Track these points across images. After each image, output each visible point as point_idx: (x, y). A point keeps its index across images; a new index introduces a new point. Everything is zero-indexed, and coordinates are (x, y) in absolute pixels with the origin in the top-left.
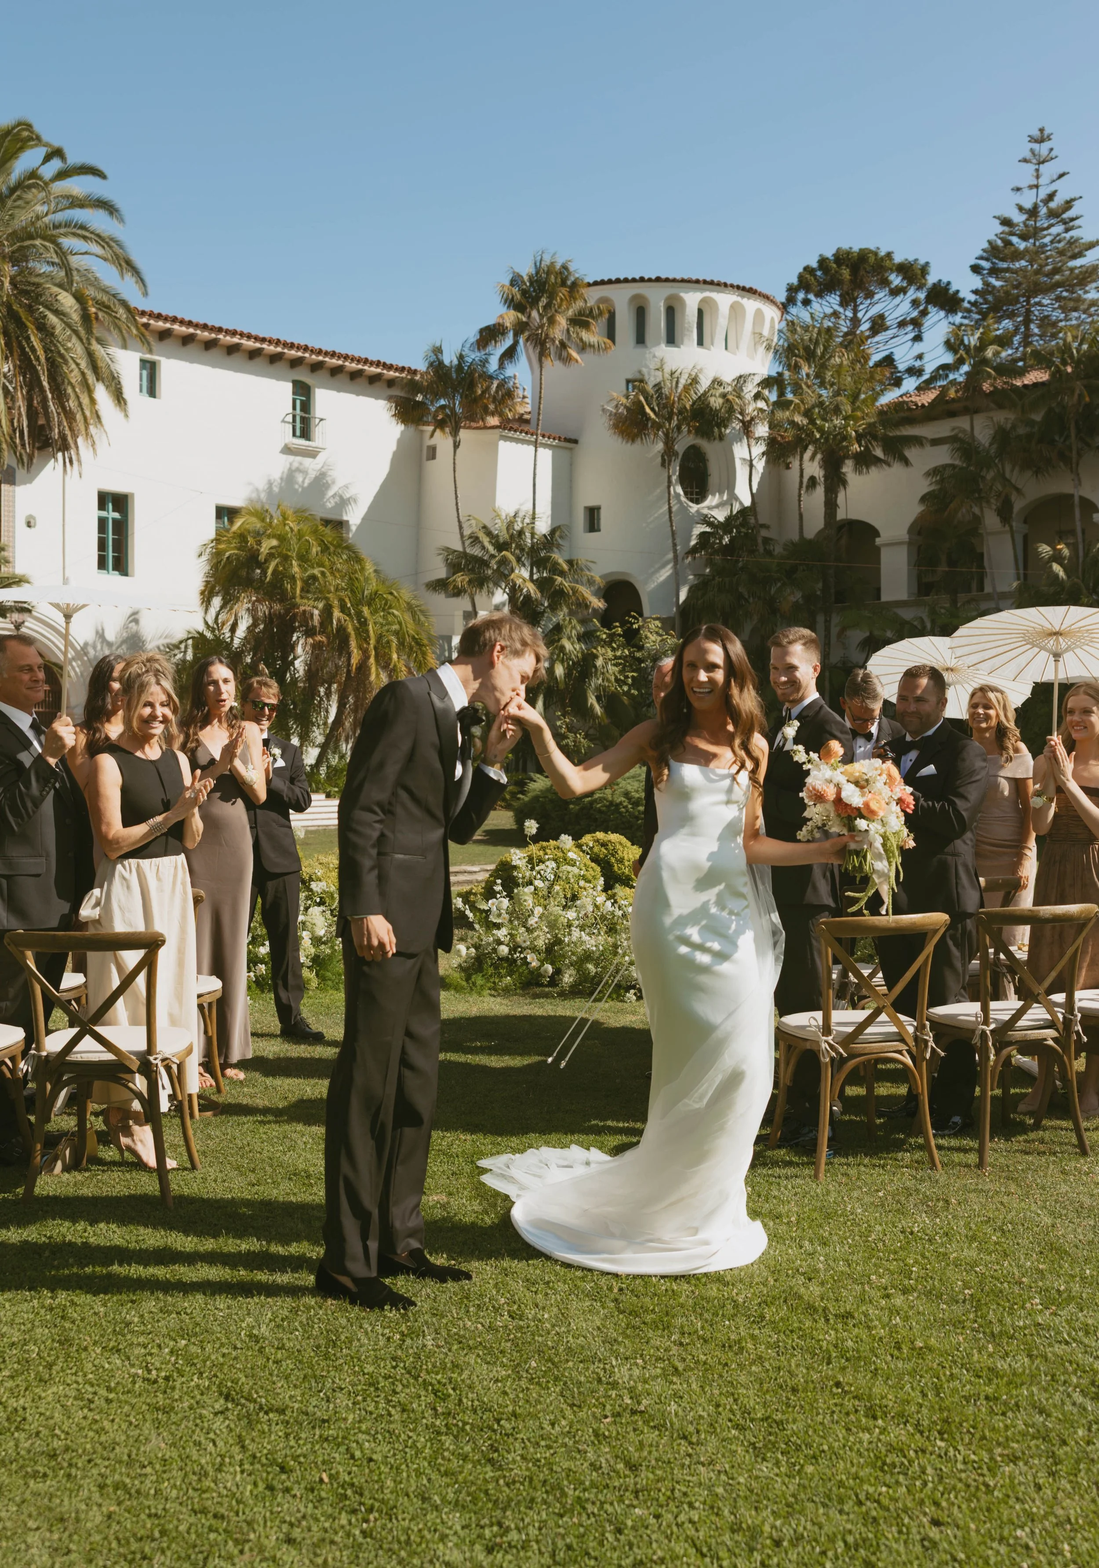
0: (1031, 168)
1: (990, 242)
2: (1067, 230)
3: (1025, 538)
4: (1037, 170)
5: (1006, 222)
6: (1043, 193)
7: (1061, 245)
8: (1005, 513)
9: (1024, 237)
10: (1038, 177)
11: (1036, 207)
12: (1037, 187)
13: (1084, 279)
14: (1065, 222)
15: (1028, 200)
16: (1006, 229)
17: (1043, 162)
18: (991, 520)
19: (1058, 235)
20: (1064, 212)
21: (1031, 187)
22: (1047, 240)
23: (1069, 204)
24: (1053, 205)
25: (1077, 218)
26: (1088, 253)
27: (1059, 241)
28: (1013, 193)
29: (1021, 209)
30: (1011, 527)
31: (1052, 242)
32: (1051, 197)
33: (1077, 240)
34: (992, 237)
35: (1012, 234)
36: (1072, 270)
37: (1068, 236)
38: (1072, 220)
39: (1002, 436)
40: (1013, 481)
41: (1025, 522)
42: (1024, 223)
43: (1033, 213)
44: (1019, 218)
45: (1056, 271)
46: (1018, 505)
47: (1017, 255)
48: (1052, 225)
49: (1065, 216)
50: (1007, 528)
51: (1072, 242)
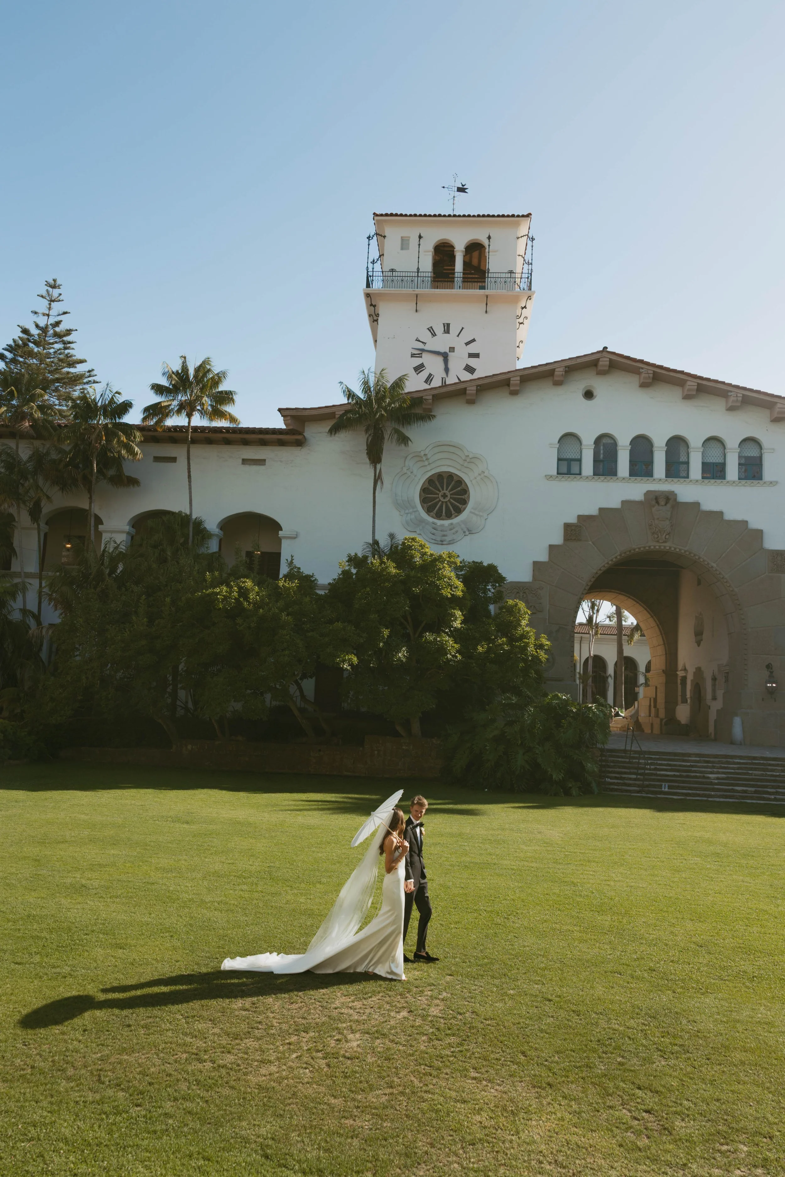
0: (46, 303)
1: (14, 341)
2: (65, 348)
3: (46, 535)
4: (50, 304)
5: (25, 331)
6: (52, 320)
7: (61, 356)
8: (35, 513)
9: (37, 344)
10: (50, 309)
11: (47, 326)
12: (48, 315)
13: (75, 380)
14: (64, 343)
15: (42, 321)
16: (25, 336)
17: (54, 301)
18: (24, 518)
19: (60, 349)
20: (65, 336)
21: (44, 315)
22: (52, 351)
23: (69, 332)
24: (57, 329)
25: (72, 343)
26: (78, 366)
27: (60, 354)
28: (32, 314)
29: (37, 326)
30: (38, 525)
31: (55, 352)
32: (58, 324)
33: (71, 356)
34: (17, 338)
35: (30, 341)
36: (68, 373)
37: (67, 351)
38: (70, 343)
39: (38, 458)
40: (45, 491)
41: (47, 524)
42: (39, 335)
43: (44, 330)
44: (35, 331)
45: (57, 371)
46: (47, 508)
47: (31, 354)
48: (56, 342)
49: (65, 339)
50: (36, 525)
51: (68, 356)
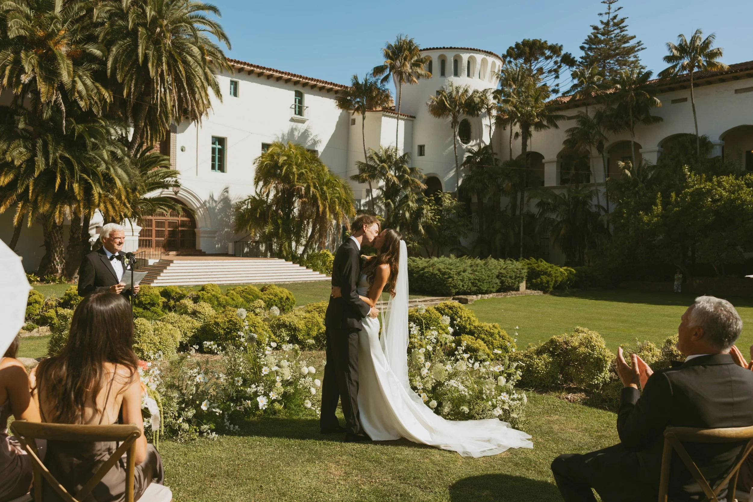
0: (606, 5)
1: (589, 36)
2: (621, 32)
3: (608, 160)
4: (609, 6)
5: (595, 28)
6: (611, 16)
7: (619, 38)
8: (600, 148)
9: (603, 34)
10: (609, 9)
11: (608, 21)
12: (609, 13)
13: (629, 52)
14: (620, 28)
15: (605, 19)
16: (596, 31)
17: (611, 3)
18: (594, 152)
19: (618, 33)
20: (620, 24)
21: (606, 13)
22: (613, 36)
23: (622, 21)
24: (615, 21)
25: (626, 26)
26: (630, 41)
27: (618, 36)
28: (598, 16)
29: (602, 22)
30: (603, 155)
31: (615, 36)
32: (615, 17)
33: (625, 36)
34: (590, 34)
35: (598, 33)
36: (624, 48)
37: (622, 34)
38: (624, 27)
39: (599, 115)
40: (604, 135)
41: (608, 153)
42: (603, 28)
43: (607, 24)
44: (601, 26)
45: (617, 48)
46: (606, 145)
47: (600, 42)
48: (615, 29)
49: (621, 25)
50: (601, 155)
51: (623, 37)
